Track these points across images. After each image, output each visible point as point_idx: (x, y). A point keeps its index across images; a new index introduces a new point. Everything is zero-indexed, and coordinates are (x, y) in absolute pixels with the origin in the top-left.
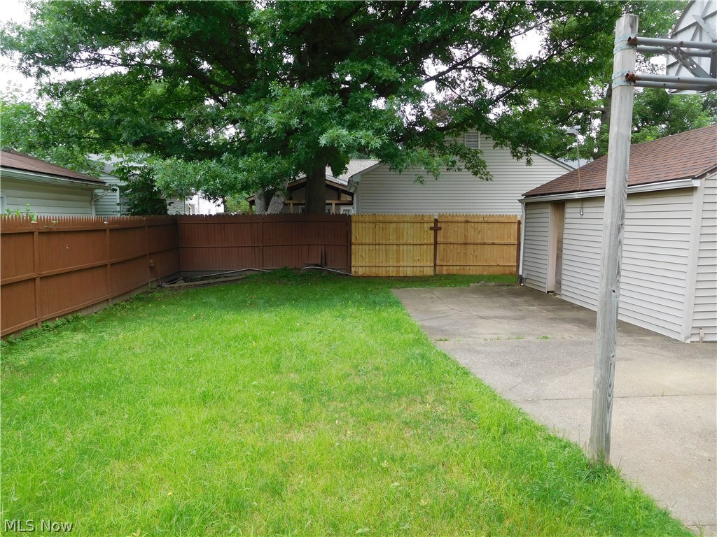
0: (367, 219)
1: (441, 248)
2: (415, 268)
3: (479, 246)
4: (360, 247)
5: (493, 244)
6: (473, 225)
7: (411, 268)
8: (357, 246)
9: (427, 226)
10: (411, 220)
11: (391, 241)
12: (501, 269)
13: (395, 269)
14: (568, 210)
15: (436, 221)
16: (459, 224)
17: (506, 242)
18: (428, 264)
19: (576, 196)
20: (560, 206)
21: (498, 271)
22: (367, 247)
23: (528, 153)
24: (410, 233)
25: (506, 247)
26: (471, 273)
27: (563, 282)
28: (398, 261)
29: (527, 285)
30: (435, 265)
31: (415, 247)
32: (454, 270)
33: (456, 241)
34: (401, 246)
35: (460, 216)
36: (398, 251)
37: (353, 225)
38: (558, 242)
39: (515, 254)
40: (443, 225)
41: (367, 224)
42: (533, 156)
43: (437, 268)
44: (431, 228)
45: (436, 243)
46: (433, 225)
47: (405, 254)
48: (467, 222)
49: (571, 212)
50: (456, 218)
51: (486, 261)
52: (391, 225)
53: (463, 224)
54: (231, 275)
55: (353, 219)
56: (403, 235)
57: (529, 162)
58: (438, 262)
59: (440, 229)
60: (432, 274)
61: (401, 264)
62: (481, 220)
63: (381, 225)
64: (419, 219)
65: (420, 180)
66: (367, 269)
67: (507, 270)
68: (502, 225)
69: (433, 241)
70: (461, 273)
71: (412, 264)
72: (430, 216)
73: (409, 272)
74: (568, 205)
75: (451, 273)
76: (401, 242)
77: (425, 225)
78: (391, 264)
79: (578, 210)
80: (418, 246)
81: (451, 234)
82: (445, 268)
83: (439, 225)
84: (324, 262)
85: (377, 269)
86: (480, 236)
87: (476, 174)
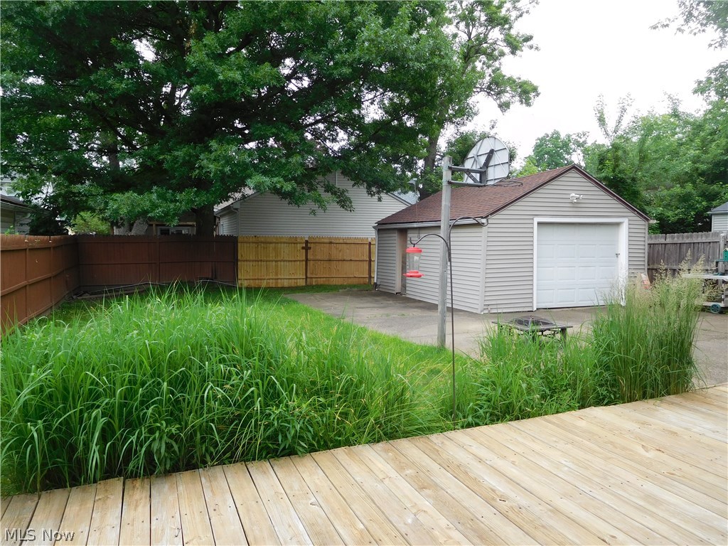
0: (251, 240)
1: (311, 264)
2: (290, 281)
3: (340, 262)
4: (246, 263)
5: (351, 260)
6: (335, 245)
7: (287, 280)
8: (243, 263)
9: (299, 246)
10: (287, 241)
11: (271, 258)
12: (357, 280)
13: (274, 281)
14: (409, 235)
15: (307, 242)
16: (325, 245)
17: (361, 259)
18: (301, 277)
19: (415, 225)
20: (403, 232)
21: (355, 281)
22: (251, 263)
23: (378, 192)
24: (286, 251)
25: (360, 263)
26: (334, 283)
27: (408, 285)
28: (277, 274)
29: (381, 289)
30: (307, 277)
31: (290, 263)
32: (321, 281)
33: (322, 258)
34: (279, 263)
35: (325, 238)
36: (277, 266)
37: (239, 245)
38: (403, 257)
39: (368, 268)
40: (312, 245)
41: (251, 245)
42: (383, 195)
43: (308, 280)
44: (303, 248)
45: (307, 260)
46: (304, 245)
47: (283, 270)
48: (331, 243)
49: (412, 236)
50: (323, 240)
51: (346, 274)
52: (271, 245)
53: (328, 245)
54: (129, 288)
55: (240, 240)
56: (280, 254)
57: (380, 199)
58: (309, 275)
59: (310, 248)
60: (304, 284)
61: (279, 277)
62: (341, 241)
63: (262, 245)
64: (293, 241)
65: (313, 212)
66: (251, 281)
67: (362, 281)
68: (357, 246)
69: (304, 258)
70: (327, 283)
71: (288, 277)
72: (301, 238)
73: (286, 283)
74: (409, 232)
75: (319, 284)
76: (279, 259)
77: (298, 245)
78: (271, 277)
79: (416, 235)
80: (293, 263)
81: (318, 253)
82: (314, 280)
83: (309, 245)
84: (214, 276)
85: (260, 281)
86: (341, 254)
87: (343, 206)
